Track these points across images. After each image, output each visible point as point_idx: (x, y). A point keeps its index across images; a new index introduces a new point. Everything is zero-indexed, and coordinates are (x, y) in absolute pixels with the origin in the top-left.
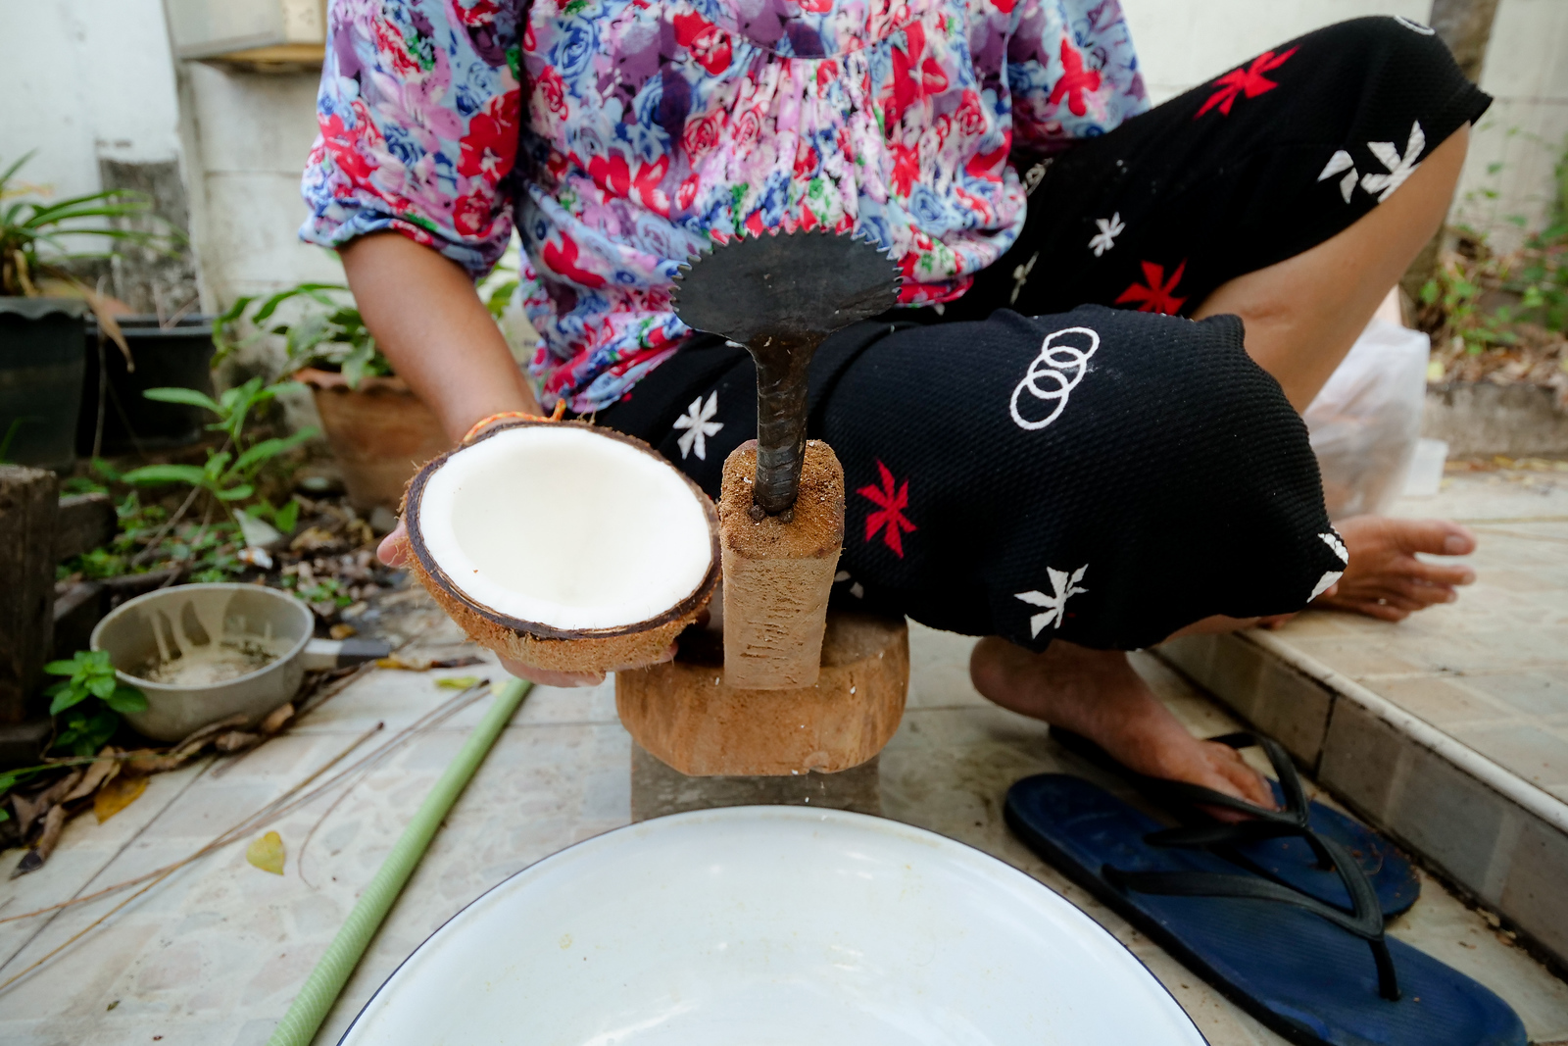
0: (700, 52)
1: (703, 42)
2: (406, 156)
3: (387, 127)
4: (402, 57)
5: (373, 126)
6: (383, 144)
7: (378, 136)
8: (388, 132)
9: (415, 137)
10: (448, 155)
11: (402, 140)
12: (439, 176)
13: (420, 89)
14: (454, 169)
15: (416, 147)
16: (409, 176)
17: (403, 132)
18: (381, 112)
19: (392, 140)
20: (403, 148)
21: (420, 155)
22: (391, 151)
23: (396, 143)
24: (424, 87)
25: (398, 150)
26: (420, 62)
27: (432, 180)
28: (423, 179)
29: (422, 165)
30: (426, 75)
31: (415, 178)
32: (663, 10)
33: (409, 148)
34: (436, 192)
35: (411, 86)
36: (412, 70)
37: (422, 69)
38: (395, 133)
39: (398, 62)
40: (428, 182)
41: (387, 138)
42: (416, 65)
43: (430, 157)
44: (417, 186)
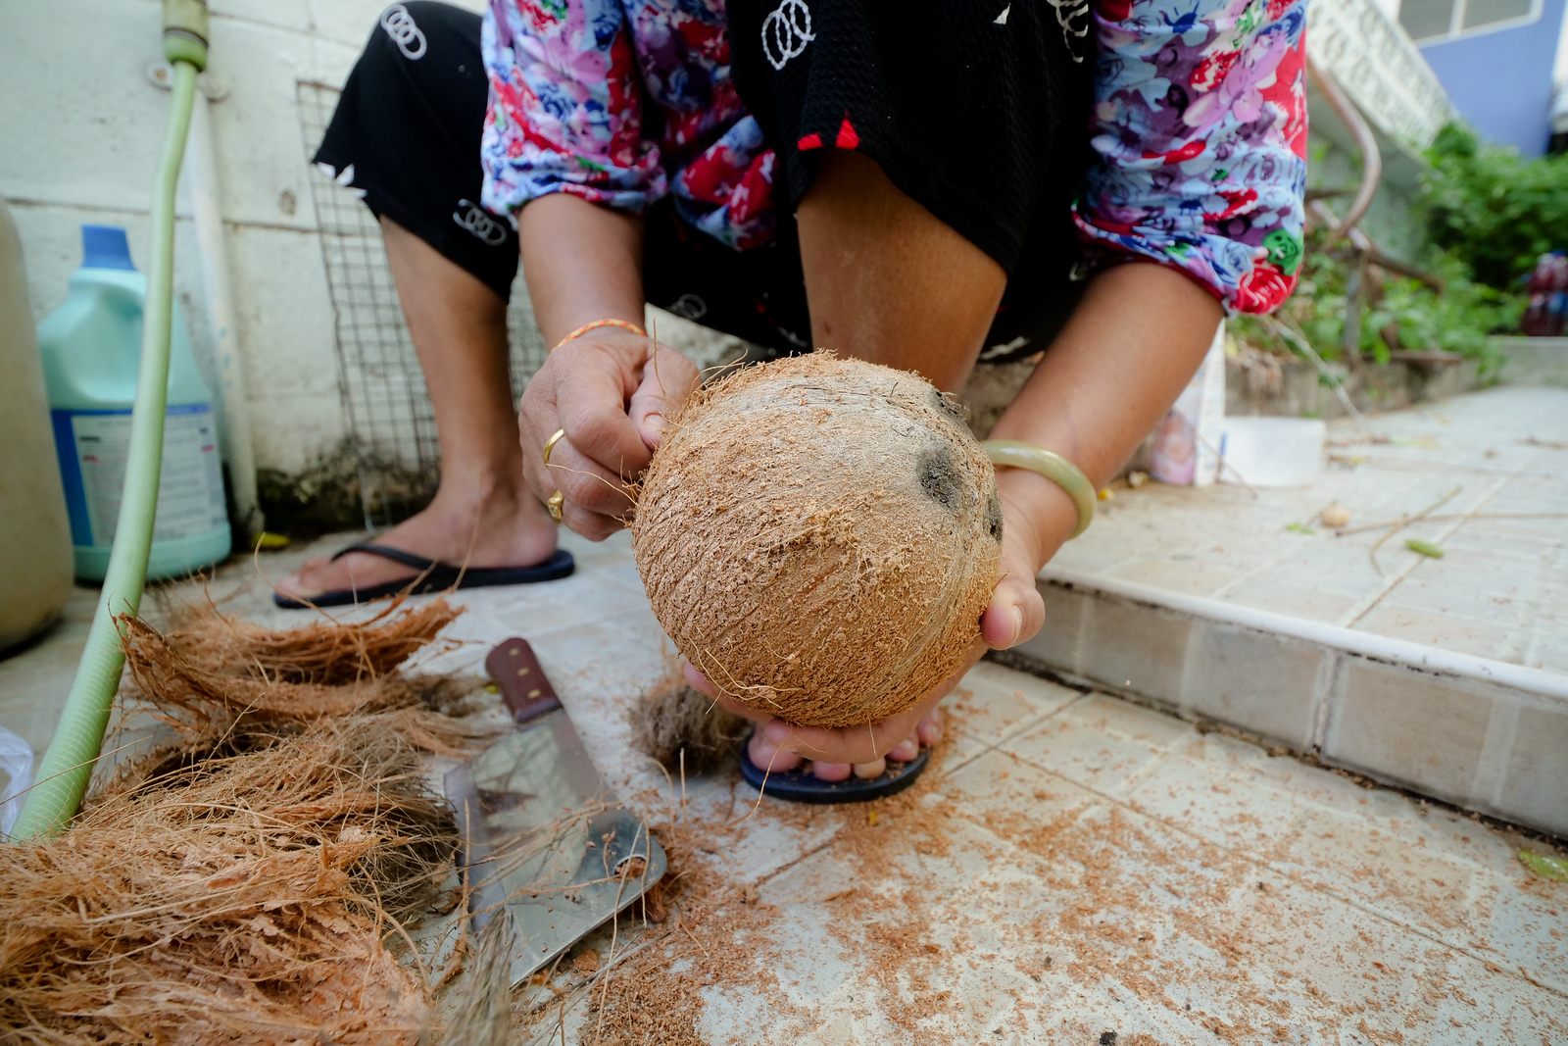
0: (708, 51)
1: (710, 43)
2: (560, 112)
3: (540, 87)
4: (539, 14)
5: (529, 90)
6: (539, 105)
7: (534, 98)
8: (542, 92)
9: (565, 92)
10: (597, 99)
11: (555, 97)
12: (592, 124)
13: (560, 41)
14: (605, 112)
15: (568, 100)
16: (566, 131)
17: (554, 88)
18: (533, 73)
19: (546, 99)
20: (556, 104)
21: (572, 108)
22: (547, 110)
23: (550, 102)
24: (564, 38)
25: (552, 107)
26: (555, 13)
27: (588, 129)
28: (579, 131)
29: (576, 117)
30: (562, 23)
31: (572, 132)
32: (670, 18)
33: (561, 104)
34: (592, 140)
35: (552, 41)
36: (549, 23)
37: (558, 19)
38: (547, 92)
39: (537, 20)
40: (584, 133)
41: (541, 98)
42: (552, 18)
43: (581, 108)
44: (574, 139)
